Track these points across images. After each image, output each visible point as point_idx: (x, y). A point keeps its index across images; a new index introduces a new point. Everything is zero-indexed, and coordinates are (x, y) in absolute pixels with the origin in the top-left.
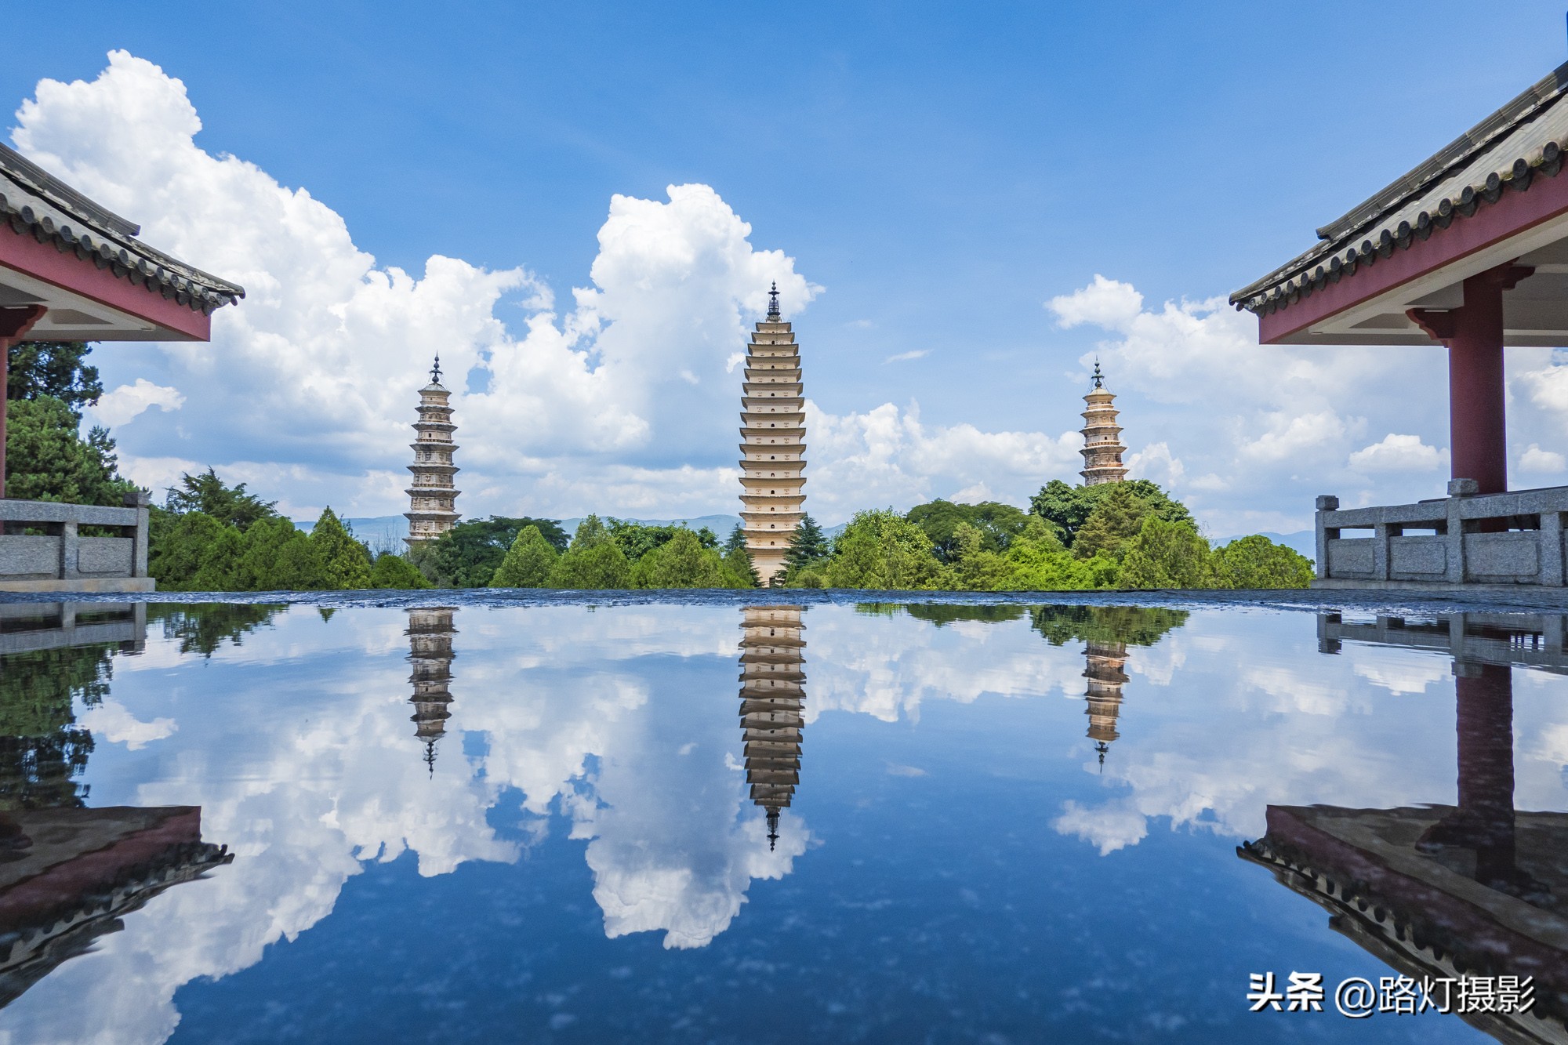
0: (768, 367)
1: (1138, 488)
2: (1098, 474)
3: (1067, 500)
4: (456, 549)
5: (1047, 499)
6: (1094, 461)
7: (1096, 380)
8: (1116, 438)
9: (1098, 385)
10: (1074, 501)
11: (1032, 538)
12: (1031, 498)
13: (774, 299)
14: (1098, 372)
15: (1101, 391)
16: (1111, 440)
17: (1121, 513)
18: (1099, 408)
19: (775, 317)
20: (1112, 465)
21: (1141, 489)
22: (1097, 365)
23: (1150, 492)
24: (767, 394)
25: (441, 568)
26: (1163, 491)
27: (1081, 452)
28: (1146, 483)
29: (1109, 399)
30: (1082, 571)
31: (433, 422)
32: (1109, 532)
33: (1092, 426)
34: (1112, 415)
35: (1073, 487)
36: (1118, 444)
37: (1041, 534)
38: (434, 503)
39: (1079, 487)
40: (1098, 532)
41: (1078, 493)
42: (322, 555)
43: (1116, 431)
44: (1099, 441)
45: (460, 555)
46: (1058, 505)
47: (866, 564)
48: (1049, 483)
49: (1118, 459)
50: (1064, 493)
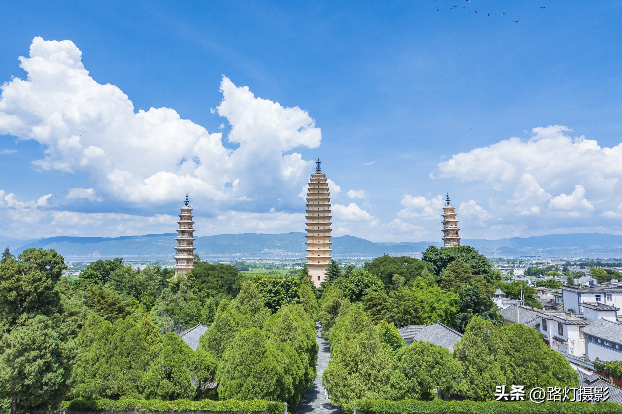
0: (316, 192)
1: (466, 249)
2: (449, 240)
3: (437, 255)
4: (194, 278)
5: (429, 254)
6: (447, 234)
7: (447, 202)
8: (456, 225)
9: (448, 204)
10: (440, 255)
11: (424, 278)
12: (423, 253)
13: (318, 165)
14: (448, 199)
15: (450, 206)
16: (454, 226)
17: (460, 271)
18: (449, 213)
19: (319, 172)
20: (455, 236)
21: (467, 250)
22: (447, 196)
23: (471, 251)
24: (316, 203)
25: (187, 286)
26: (476, 250)
27: (442, 230)
28: (469, 247)
29: (452, 210)
30: (445, 298)
31: (186, 221)
32: (455, 278)
33: (446, 220)
34: (454, 216)
35: (439, 248)
36: (457, 227)
37: (427, 276)
38: (185, 253)
39: (442, 248)
40: (451, 278)
41: (441, 251)
42: (143, 335)
43: (456, 223)
44: (449, 227)
45: (195, 281)
46: (433, 257)
47: (359, 322)
48: (429, 246)
49: (457, 234)
50: (436, 251)
